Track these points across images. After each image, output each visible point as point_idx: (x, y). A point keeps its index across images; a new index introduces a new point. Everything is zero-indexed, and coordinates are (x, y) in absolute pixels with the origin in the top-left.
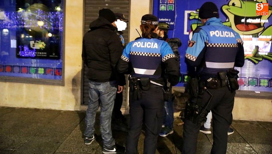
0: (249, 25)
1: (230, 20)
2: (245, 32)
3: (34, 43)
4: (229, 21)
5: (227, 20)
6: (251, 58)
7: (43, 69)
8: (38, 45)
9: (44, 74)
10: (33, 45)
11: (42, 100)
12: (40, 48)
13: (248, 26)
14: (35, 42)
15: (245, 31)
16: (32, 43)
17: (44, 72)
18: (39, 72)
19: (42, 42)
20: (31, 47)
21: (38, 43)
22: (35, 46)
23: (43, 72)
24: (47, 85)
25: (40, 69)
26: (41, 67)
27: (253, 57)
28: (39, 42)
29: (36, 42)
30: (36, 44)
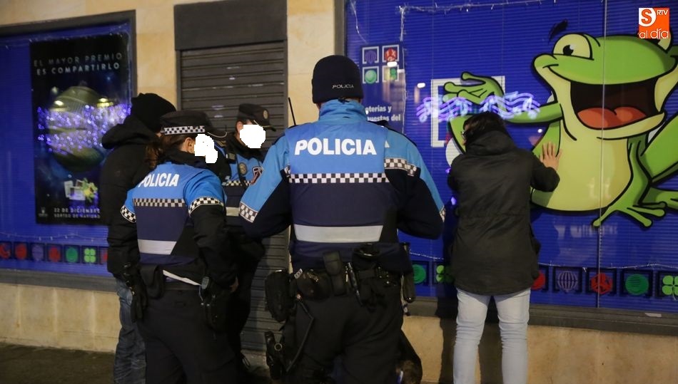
0: (616, 111)
1: (558, 99)
2: (604, 131)
3: (72, 187)
4: (556, 101)
5: (551, 99)
6: (628, 208)
7: (93, 252)
8: (81, 191)
9: (96, 263)
10: (70, 192)
11: (93, 329)
12: (86, 198)
13: (616, 114)
14: (74, 185)
15: (605, 129)
16: (69, 185)
17: (97, 260)
18: (87, 259)
19: (89, 183)
20: (67, 196)
21: (80, 184)
22: (76, 192)
23: (93, 259)
24: (103, 290)
25: (87, 251)
26: (90, 247)
27: (634, 206)
28: (83, 182)
29: (77, 184)
30: (77, 187)
